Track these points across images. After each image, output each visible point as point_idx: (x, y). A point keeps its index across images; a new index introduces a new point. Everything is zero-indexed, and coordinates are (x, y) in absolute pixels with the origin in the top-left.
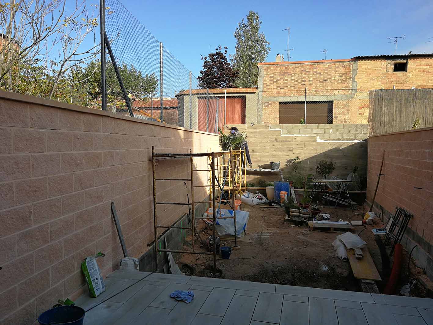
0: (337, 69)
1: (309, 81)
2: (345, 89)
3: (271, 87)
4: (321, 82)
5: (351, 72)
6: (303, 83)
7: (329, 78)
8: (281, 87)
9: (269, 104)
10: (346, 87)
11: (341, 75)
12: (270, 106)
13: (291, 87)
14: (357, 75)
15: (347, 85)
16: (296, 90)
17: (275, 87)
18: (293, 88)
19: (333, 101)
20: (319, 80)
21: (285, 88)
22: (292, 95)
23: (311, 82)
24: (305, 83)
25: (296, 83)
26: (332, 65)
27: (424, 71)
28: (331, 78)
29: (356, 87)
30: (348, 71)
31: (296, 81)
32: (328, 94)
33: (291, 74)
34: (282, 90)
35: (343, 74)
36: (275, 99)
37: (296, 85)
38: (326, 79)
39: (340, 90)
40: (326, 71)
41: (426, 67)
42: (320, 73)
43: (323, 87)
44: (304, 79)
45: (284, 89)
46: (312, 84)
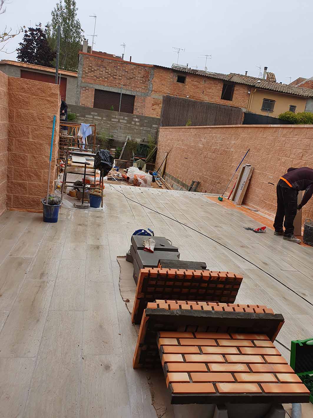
0: (140, 71)
1: (119, 76)
2: (144, 88)
3: (89, 75)
4: (127, 79)
5: (150, 76)
6: (115, 77)
7: (134, 77)
8: (97, 77)
9: (87, 89)
10: (145, 87)
11: (142, 76)
12: (87, 91)
13: (105, 78)
14: (154, 79)
15: (146, 85)
16: (108, 81)
17: (92, 76)
18: (106, 79)
19: (135, 96)
20: (127, 76)
21: (101, 78)
22: (106, 85)
23: (120, 78)
24: (116, 77)
25: (109, 76)
26: (137, 67)
27: (195, 85)
28: (135, 77)
29: (152, 88)
30: (147, 74)
31: (110, 74)
32: (132, 90)
33: (106, 68)
34: (97, 79)
35: (144, 76)
36: (92, 86)
37: (109, 77)
38: (131, 77)
39: (141, 89)
40: (132, 71)
41: (197, 83)
42: (127, 72)
43: (129, 83)
44: (115, 74)
45: (99, 78)
46: (121, 79)
